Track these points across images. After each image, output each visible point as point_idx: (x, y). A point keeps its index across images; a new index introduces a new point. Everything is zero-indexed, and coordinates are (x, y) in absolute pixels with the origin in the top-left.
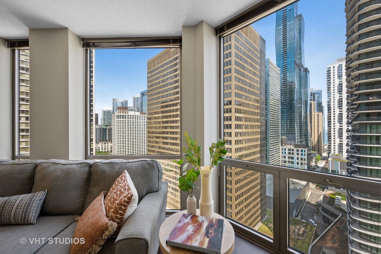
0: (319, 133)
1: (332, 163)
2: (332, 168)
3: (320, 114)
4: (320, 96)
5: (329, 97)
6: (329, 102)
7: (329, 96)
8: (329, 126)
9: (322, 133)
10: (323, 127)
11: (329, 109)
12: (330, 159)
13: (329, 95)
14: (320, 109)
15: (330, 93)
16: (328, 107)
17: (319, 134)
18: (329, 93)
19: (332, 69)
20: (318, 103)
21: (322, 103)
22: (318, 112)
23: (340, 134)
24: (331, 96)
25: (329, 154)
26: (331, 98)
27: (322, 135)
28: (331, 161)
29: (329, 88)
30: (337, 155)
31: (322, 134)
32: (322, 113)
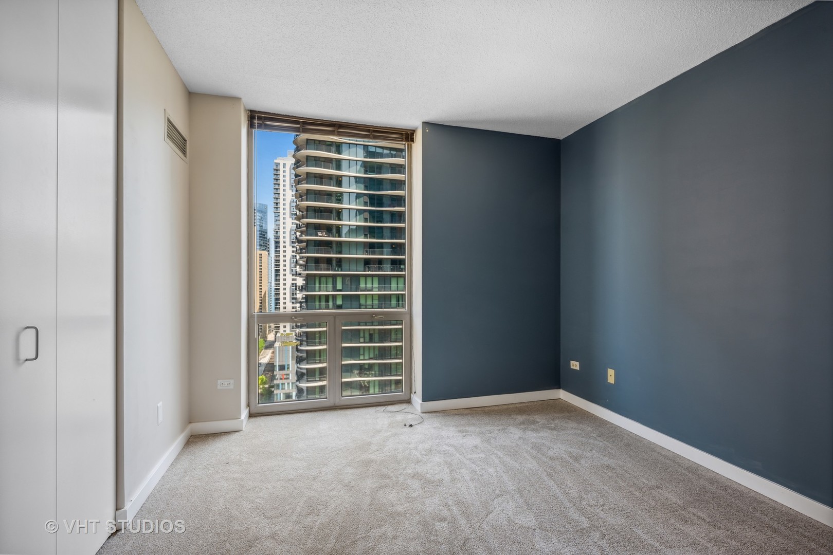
0: (263, 293)
1: (279, 351)
2: (279, 361)
3: (265, 253)
4: (264, 216)
5: (277, 223)
6: (277, 232)
7: (277, 220)
8: (277, 279)
9: (267, 293)
10: (270, 281)
11: (277, 243)
12: (277, 345)
13: (277, 218)
14: (264, 243)
15: (279, 214)
16: (275, 241)
17: (262, 296)
18: (277, 213)
19: (281, 167)
20: (261, 231)
21: (267, 233)
22: (260, 249)
23: (293, 293)
24: (279, 220)
25: (276, 334)
26: (279, 225)
27: (267, 298)
28: (279, 347)
29: (277, 204)
30: (288, 335)
31: (267, 296)
32: (267, 253)
